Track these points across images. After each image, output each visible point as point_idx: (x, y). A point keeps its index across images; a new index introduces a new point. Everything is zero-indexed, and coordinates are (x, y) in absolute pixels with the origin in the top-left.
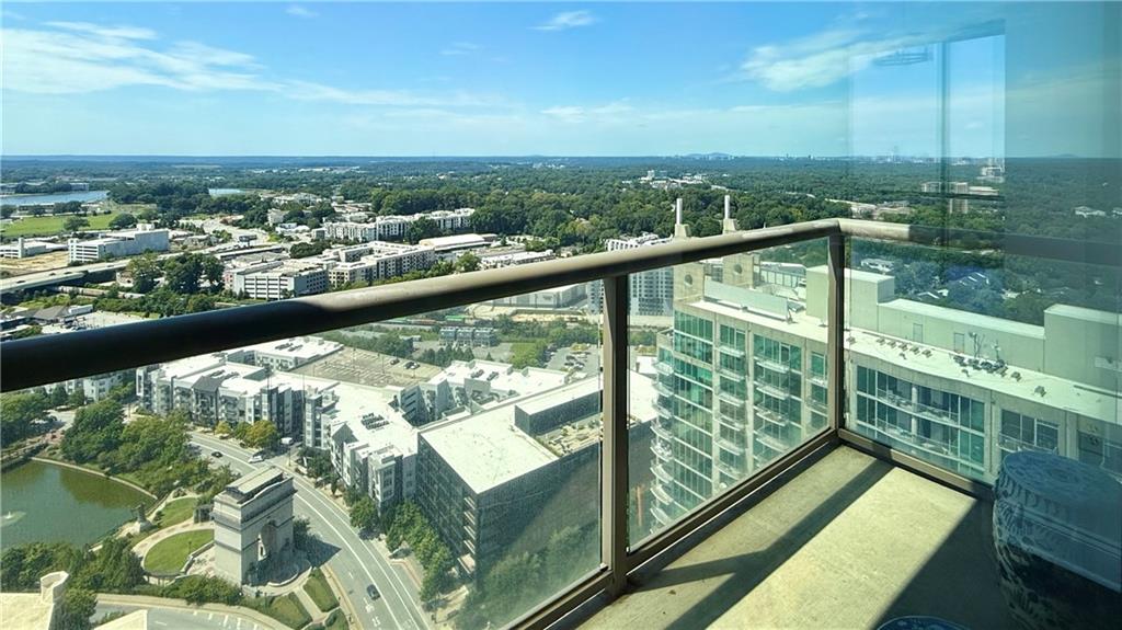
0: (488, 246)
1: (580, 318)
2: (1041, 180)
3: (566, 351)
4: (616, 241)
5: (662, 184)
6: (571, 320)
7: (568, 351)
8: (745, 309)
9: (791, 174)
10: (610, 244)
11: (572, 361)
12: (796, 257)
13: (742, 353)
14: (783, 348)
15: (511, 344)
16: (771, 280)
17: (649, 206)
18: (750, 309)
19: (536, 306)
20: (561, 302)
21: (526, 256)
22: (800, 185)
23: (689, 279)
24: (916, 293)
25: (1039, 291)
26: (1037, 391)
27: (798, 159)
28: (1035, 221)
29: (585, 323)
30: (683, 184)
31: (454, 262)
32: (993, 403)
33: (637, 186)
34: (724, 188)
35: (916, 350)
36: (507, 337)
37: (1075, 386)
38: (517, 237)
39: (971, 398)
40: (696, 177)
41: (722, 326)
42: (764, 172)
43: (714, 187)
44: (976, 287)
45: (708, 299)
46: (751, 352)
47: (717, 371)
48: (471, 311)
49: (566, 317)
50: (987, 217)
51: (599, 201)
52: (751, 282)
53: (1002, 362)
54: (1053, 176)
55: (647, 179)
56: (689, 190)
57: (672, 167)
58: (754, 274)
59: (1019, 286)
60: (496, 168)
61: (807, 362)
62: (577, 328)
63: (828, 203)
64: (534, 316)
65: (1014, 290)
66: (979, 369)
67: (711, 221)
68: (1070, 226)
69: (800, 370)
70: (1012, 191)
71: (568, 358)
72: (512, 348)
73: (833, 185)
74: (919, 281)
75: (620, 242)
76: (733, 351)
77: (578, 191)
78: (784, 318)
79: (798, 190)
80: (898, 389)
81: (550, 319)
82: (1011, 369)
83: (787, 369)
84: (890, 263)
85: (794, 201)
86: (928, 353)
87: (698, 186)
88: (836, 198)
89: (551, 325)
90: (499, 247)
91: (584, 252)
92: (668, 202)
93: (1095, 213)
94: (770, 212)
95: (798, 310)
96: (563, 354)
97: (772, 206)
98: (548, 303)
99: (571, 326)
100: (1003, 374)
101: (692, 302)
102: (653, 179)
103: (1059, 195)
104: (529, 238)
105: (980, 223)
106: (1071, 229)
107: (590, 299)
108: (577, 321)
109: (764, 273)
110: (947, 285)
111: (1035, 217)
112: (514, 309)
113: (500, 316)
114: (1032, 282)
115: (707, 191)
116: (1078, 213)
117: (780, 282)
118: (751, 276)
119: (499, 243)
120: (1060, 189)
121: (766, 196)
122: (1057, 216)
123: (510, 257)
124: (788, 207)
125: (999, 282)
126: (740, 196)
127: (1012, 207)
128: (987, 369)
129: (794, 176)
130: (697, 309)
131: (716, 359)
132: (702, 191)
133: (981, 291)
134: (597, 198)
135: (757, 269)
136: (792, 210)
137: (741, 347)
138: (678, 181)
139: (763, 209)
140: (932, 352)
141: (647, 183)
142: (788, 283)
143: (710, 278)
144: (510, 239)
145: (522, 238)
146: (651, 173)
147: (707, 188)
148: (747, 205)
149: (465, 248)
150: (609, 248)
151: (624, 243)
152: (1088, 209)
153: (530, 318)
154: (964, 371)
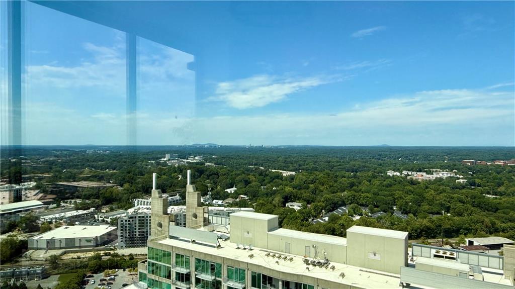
0: (47, 208)
1: (112, 252)
2: (373, 158)
3: (99, 276)
4: (140, 200)
5: (175, 163)
6: (106, 255)
7: (102, 275)
8: (194, 242)
9: (251, 156)
10: (136, 202)
11: (104, 282)
12: (251, 204)
13: (188, 271)
14: (212, 265)
15: (59, 276)
16: (215, 221)
17: (164, 177)
18: (196, 241)
19: (80, 247)
20: (99, 243)
21: (75, 213)
22: (256, 162)
23: (160, 225)
24: (313, 220)
25: (370, 214)
26: (340, 275)
27: (256, 147)
28: (369, 178)
29: (117, 255)
30: (187, 162)
31: (17, 221)
32: (318, 286)
33: (158, 164)
34: (213, 164)
35: (285, 258)
36: (56, 271)
37: (360, 270)
38: (69, 200)
39: (308, 284)
40: (196, 158)
41: (176, 254)
42: (237, 155)
43: (207, 164)
44: (342, 215)
45: (172, 237)
46: (194, 269)
47: (173, 284)
48: (28, 255)
49: (102, 253)
50: (349, 177)
51: (131, 174)
52: (202, 224)
53: (327, 260)
54: (379, 155)
55: (165, 159)
56: (191, 166)
57: (182, 152)
58: (205, 219)
59: (361, 213)
60: (58, 153)
61: (224, 272)
62: (109, 260)
63: (270, 172)
64: (79, 254)
65: (359, 215)
66: (315, 266)
67: (202, 185)
68: (384, 181)
69: (221, 278)
70: (360, 163)
71: (101, 280)
72: (59, 278)
73: (274, 162)
74: (314, 214)
75: (143, 200)
76: (182, 269)
77: (118, 168)
78: (215, 245)
79: (255, 165)
80: (273, 283)
81: (90, 255)
82: (332, 264)
83: (213, 278)
84: (300, 204)
85: (252, 171)
86: (291, 259)
87: (197, 163)
88: (275, 169)
89: (90, 259)
90: (54, 208)
91: (119, 208)
92: (176, 174)
93: (395, 174)
94: (238, 178)
95: (226, 240)
96: (97, 278)
97: (239, 175)
98: (89, 244)
99: (105, 258)
100: (326, 267)
101: (161, 239)
102: (169, 160)
103: (381, 165)
104: (78, 201)
105: (345, 181)
106: (385, 182)
107: (119, 239)
108: (110, 254)
109: (210, 218)
110: (328, 214)
111: (369, 177)
112: (64, 250)
113: (51, 256)
114: (367, 210)
115: (202, 166)
116: (388, 174)
117: (219, 222)
118: (202, 220)
119: (55, 205)
120: (382, 162)
121: (237, 168)
122: (379, 176)
123: (63, 214)
124: (249, 175)
125: (352, 211)
126: (221, 169)
127: (360, 171)
128: (319, 266)
129: (253, 157)
130: (161, 245)
131: (174, 276)
132: (198, 166)
133: (344, 217)
134: (129, 173)
135: (206, 215)
136: (250, 176)
137: (188, 267)
138: (185, 161)
139: (234, 176)
140: (294, 258)
141: (165, 162)
142: (224, 223)
143: (174, 223)
144: (64, 202)
145: (73, 201)
146: (167, 157)
147: (202, 164)
148: (225, 175)
149: (26, 210)
150: (136, 204)
151: (146, 201)
152: (393, 172)
153: (75, 255)
154: (308, 268)
